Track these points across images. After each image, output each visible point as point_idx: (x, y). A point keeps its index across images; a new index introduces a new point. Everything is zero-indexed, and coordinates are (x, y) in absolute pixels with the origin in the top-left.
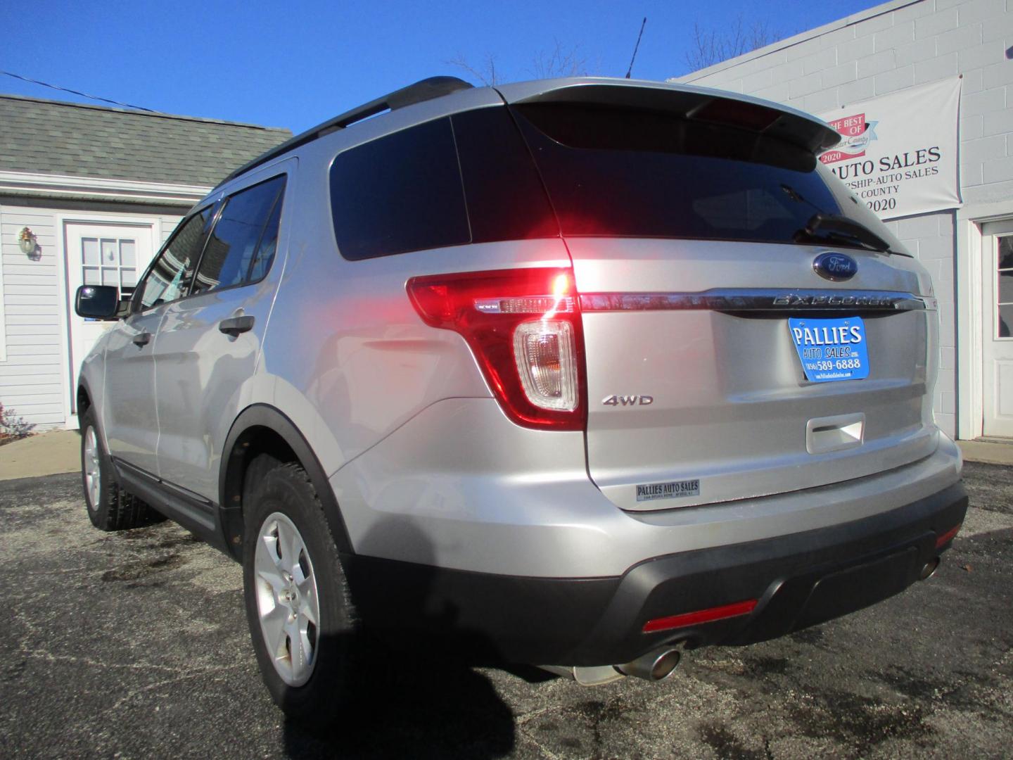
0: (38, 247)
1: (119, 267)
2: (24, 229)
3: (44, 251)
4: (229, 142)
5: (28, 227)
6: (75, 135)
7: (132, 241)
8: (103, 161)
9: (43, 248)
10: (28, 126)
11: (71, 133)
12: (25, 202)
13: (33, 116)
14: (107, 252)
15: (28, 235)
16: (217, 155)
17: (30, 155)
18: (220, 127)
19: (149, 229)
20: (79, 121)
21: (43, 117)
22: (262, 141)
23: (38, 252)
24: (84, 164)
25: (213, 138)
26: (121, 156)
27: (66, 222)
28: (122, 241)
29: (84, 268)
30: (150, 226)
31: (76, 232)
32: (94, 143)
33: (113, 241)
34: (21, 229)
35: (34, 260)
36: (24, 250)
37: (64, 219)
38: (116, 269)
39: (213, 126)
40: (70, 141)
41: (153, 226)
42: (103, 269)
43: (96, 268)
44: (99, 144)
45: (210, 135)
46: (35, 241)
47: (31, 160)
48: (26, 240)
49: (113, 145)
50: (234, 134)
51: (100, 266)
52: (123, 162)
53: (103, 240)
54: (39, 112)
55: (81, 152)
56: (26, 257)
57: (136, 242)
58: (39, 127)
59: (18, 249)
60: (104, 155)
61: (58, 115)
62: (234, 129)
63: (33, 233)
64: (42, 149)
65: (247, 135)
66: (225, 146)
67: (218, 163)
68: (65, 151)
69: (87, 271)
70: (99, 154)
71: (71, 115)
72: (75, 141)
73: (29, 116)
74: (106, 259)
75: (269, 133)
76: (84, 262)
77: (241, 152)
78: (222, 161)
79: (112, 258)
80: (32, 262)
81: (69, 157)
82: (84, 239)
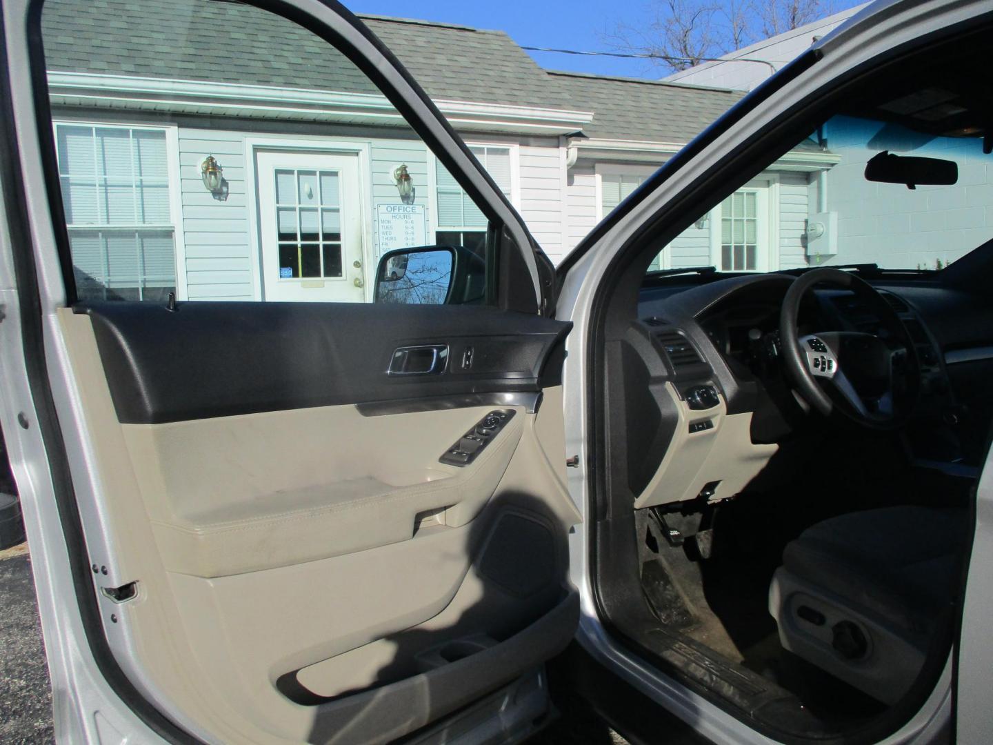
0: (224, 183)
1: (319, 207)
2: (207, 159)
3: (232, 186)
4: (440, 46)
5: (212, 156)
6: (262, 38)
7: (335, 174)
8: (299, 68)
9: (230, 184)
10: (206, 26)
11: (256, 35)
12: (208, 123)
13: (211, 16)
14: (306, 188)
15: (212, 168)
16: (429, 61)
17: (212, 61)
18: (426, 29)
19: (356, 158)
20: (264, 22)
21: (221, 17)
22: (474, 45)
23: (225, 189)
24: (277, 72)
25: (420, 41)
26: (320, 62)
27: (257, 149)
28: (323, 174)
29: (279, 210)
30: (356, 153)
31: (269, 162)
32: (286, 47)
33: (313, 173)
34: (204, 158)
35: (220, 199)
36: (208, 186)
37: (253, 146)
38: (316, 210)
39: (417, 28)
40: (255, 44)
41: (361, 153)
42: (301, 210)
43: (293, 209)
44: (291, 48)
45: (416, 38)
46: (222, 175)
47: (214, 67)
48: (211, 173)
49: (308, 49)
50: (443, 36)
51: (297, 206)
52: (323, 70)
53: (300, 173)
54: (216, 11)
55: (271, 58)
56: (211, 195)
57: (340, 174)
58: (217, 28)
59: (201, 186)
60: (300, 61)
61: (238, 14)
62: (440, 30)
63: (218, 164)
64: (225, 54)
65: (458, 38)
66: (436, 51)
67: (433, 70)
68: (251, 56)
69: (281, 212)
70: (293, 61)
71: (252, 15)
72: (263, 45)
73: (204, 15)
74: (304, 197)
75: (481, 36)
76: (278, 202)
77: (456, 58)
78: (439, 68)
79: (310, 196)
80: (217, 202)
81: (260, 64)
82: (278, 172)
